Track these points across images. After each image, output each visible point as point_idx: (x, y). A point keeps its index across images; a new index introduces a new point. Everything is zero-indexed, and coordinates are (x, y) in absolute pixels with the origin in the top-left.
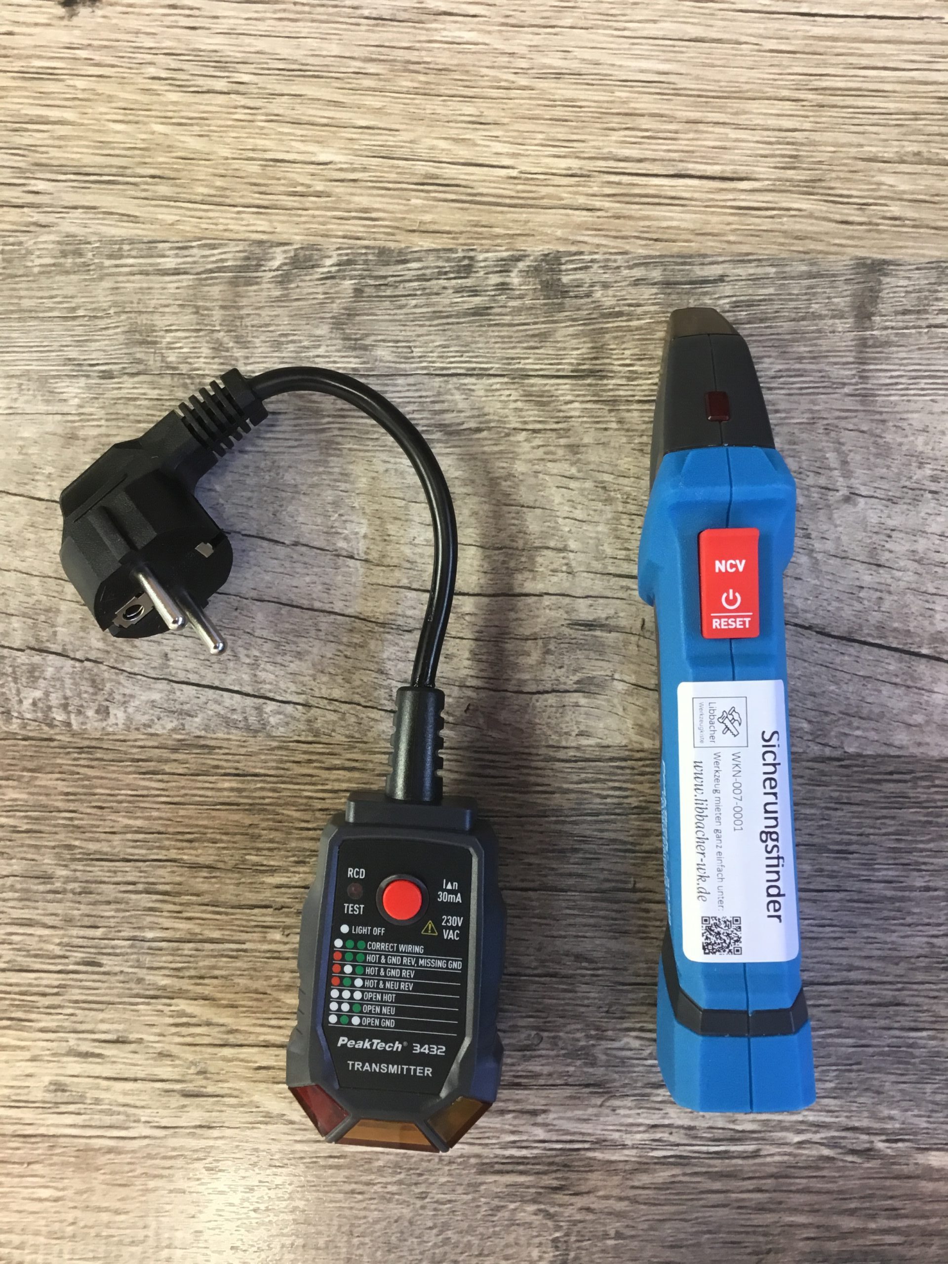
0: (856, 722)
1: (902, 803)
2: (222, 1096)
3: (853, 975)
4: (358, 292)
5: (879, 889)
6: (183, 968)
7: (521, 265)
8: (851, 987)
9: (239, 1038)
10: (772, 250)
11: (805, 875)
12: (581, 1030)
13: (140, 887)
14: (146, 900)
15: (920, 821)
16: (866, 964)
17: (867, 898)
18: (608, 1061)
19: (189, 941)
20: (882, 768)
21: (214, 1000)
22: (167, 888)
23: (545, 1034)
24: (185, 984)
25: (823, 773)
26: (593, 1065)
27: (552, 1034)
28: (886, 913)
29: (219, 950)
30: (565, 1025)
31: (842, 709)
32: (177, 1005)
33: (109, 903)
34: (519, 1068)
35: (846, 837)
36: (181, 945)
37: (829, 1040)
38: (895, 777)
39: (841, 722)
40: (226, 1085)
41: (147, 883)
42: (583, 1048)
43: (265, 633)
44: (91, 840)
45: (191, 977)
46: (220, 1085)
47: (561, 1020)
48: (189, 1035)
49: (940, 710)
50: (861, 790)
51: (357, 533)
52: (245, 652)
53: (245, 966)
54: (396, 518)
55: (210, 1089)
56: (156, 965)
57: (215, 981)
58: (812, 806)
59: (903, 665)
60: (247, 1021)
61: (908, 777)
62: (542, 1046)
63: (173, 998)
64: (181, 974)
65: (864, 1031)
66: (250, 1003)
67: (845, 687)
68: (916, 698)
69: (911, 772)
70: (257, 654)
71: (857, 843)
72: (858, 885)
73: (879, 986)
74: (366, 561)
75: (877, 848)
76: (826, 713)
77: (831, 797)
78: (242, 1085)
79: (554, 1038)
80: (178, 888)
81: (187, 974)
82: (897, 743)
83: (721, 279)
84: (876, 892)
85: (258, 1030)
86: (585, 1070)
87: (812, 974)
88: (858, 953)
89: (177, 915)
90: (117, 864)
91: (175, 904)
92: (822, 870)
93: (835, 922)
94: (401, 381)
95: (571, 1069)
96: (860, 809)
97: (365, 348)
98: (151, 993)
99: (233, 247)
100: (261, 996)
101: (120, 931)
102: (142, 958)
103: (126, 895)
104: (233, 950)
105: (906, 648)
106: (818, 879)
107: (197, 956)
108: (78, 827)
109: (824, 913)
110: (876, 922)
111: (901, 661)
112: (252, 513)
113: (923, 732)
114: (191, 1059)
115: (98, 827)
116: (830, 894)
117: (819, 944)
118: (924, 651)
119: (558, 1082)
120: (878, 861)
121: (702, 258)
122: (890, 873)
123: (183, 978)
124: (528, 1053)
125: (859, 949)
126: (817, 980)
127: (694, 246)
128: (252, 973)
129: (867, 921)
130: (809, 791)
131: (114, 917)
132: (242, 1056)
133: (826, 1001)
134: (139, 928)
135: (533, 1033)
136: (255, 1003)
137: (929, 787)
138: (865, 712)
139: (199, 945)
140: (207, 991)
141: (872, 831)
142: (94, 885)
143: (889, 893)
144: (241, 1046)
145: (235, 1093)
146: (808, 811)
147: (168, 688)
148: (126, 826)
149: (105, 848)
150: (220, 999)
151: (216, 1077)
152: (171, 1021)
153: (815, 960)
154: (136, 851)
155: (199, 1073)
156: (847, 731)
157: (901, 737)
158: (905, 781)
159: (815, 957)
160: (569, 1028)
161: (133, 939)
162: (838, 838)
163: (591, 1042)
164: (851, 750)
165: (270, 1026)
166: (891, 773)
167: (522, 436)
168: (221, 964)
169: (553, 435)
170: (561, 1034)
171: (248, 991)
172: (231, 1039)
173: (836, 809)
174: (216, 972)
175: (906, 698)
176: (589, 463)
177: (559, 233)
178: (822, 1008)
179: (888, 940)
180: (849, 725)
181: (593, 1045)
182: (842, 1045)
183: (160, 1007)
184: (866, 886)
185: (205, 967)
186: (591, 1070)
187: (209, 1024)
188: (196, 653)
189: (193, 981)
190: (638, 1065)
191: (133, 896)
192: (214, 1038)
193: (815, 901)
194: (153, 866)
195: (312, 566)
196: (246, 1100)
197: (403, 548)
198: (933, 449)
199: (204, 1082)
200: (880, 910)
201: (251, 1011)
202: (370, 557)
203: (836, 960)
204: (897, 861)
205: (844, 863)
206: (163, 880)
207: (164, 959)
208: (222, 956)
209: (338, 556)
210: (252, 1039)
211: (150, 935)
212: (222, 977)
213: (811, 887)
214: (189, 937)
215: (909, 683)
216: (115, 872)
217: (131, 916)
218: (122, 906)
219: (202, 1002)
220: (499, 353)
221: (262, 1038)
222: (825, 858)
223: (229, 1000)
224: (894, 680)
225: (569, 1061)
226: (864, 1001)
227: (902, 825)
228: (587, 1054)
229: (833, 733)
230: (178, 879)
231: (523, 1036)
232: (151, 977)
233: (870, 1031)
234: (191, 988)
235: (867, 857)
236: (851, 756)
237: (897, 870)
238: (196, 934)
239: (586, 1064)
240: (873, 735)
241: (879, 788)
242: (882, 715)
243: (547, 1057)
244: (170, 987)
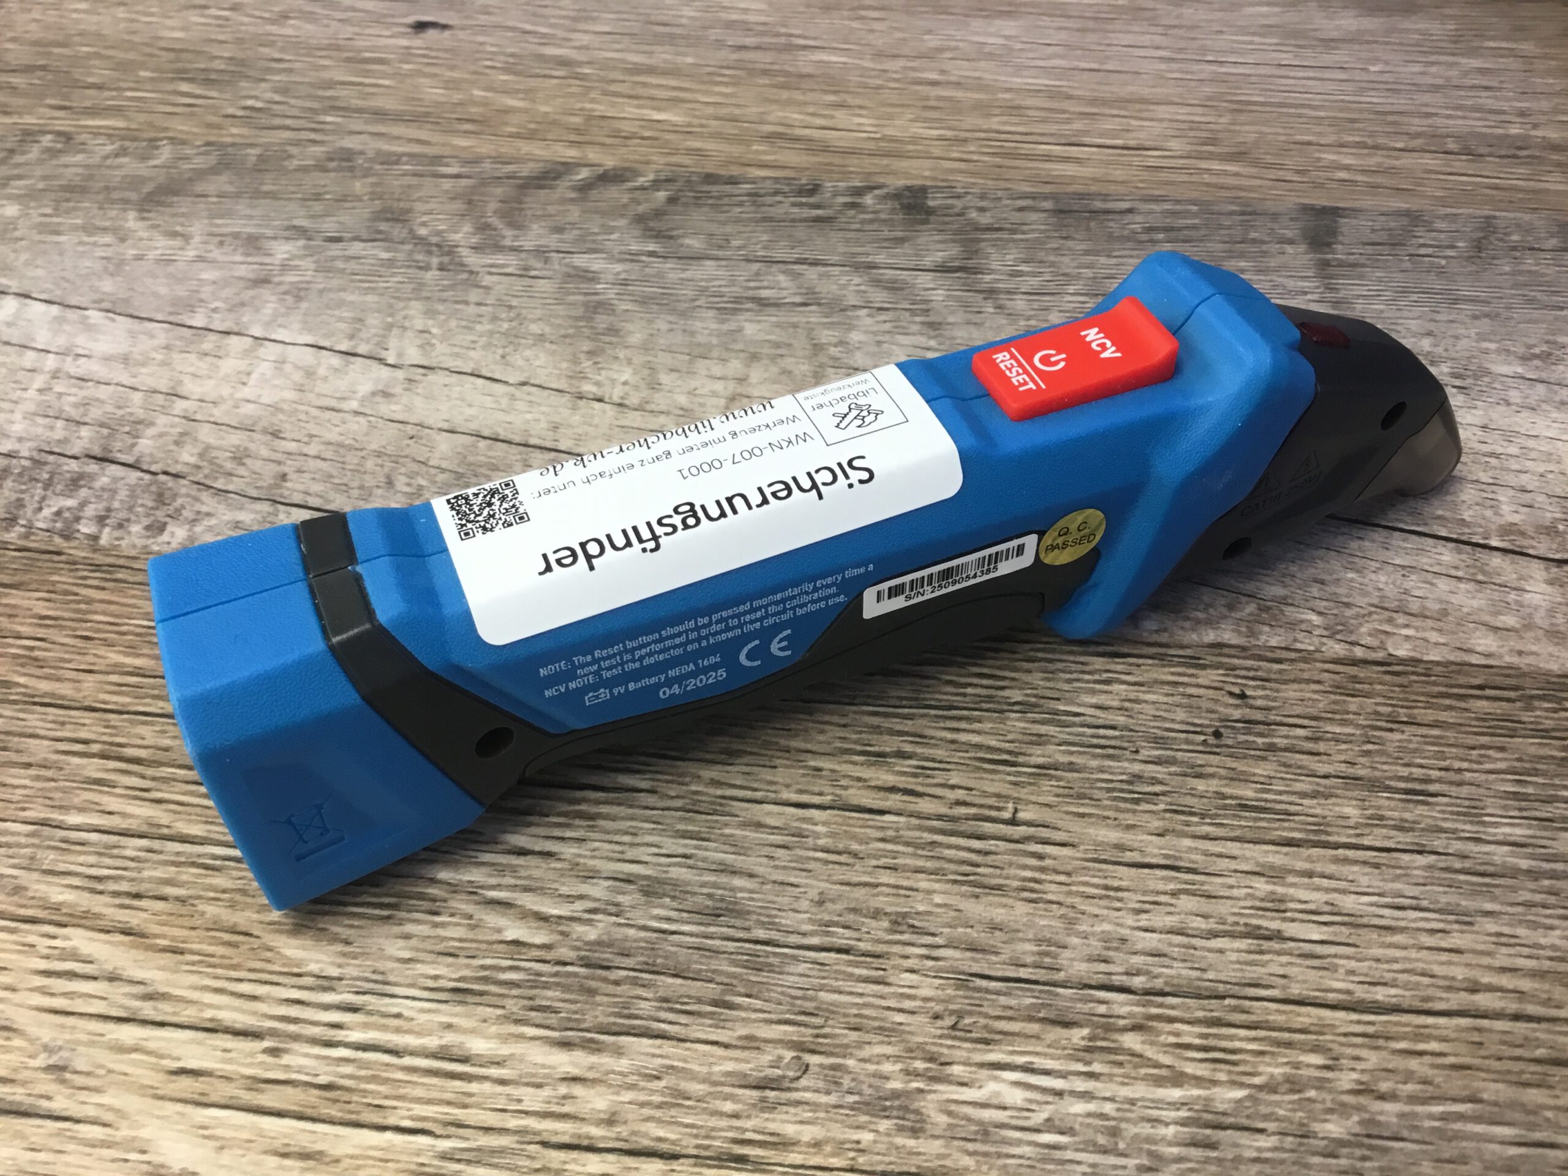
0: (1401, 619)
1: (1515, 729)
2: (78, 1121)
3: (1483, 1000)
4: (672, 200)
5: (1501, 855)
6: (108, 878)
7: (877, 192)
8: (1485, 1023)
9: (164, 1010)
10: (1194, 195)
11: (1352, 822)
12: (898, 1058)
13: (95, 748)
14: (93, 768)
15: (1553, 757)
16: (1505, 981)
17: (1482, 868)
18: (951, 1126)
19: (141, 836)
20: (1462, 680)
21: (142, 935)
22: (142, 753)
23: (814, 1060)
24: (100, 905)
25: (1354, 679)
26: (915, 1132)
27: (832, 1060)
28: (1526, 896)
29: (191, 855)
30: (860, 1045)
31: (1375, 601)
32: (66, 938)
33: (29, 765)
34: (749, 1124)
35: (1417, 772)
36: (124, 841)
37: (1458, 1126)
38: (1489, 692)
39: (1375, 617)
40: (96, 1098)
41: (111, 744)
42: (895, 1095)
43: (444, 465)
44: (47, 678)
45: (116, 894)
46: (83, 1096)
47: (854, 1036)
48: (65, 995)
49: (1542, 612)
50: (1429, 706)
51: (613, 380)
52: (407, 480)
53: (229, 884)
54: (672, 370)
55: (58, 1105)
56: (62, 867)
57: (160, 905)
58: (1344, 723)
59: (1464, 557)
60: (194, 979)
61: (1512, 694)
62: (803, 1082)
63: (65, 926)
64: (100, 887)
65: (1534, 1113)
66: (211, 949)
67: (1373, 576)
68: (1496, 596)
69: (1515, 688)
70: (424, 483)
71: (1439, 781)
72: (1457, 846)
73: (1544, 1026)
74: (620, 405)
75: (1482, 791)
76: (1348, 605)
77: (1377, 713)
78: (131, 1102)
79: (834, 1068)
80: (160, 756)
81: (112, 886)
82: (1479, 649)
83: (1130, 211)
84: (1497, 859)
85: (209, 998)
86: (899, 1141)
87: (1393, 991)
88: (1486, 961)
89: (140, 795)
90: (73, 713)
91: (143, 777)
92: (1382, 818)
93: (1425, 903)
94: (708, 263)
95: (866, 1137)
96: (1435, 732)
97: (671, 237)
98: (30, 912)
99: (531, 165)
100: (241, 938)
101: (24, 809)
102: (40, 854)
103: (63, 757)
104: (215, 857)
105: (1464, 538)
106: (1376, 831)
107: (146, 861)
108: (36, 659)
109: (1398, 886)
110: (1509, 909)
111: (1459, 552)
112: (472, 353)
113: (1522, 638)
114: (46, 1039)
115: (70, 661)
116: (1406, 857)
117: (1398, 938)
118: (1494, 543)
119: (835, 1162)
120: (1489, 811)
121: (1105, 197)
122: (1518, 831)
123: (101, 893)
124: (771, 1094)
125: (1489, 954)
126: (1406, 1004)
127: (1093, 188)
128: (238, 897)
129: (1489, 906)
130: (1335, 702)
131: (25, 787)
132: (152, 1045)
133: (1433, 1046)
134: (61, 807)
135: (789, 1055)
136: (220, 950)
137: (1555, 711)
138: (1414, 606)
139: (156, 844)
140: (134, 919)
141: (1465, 765)
142: (16, 739)
143: (1524, 864)
144: (162, 1024)
145: (108, 1117)
146: (1338, 730)
147: (271, 509)
148: (116, 665)
149: (65, 689)
150: (156, 936)
151: (80, 1080)
152: (43, 965)
153: (1396, 967)
154: (115, 698)
155: (50, 1069)
156: (1387, 628)
157: (1485, 642)
158: (1509, 700)
159: (1395, 960)
160: (867, 1052)
161: (44, 823)
162: (1404, 772)
163: (915, 1085)
164: (1402, 652)
165: (233, 994)
166: (1481, 687)
167: (865, 312)
168: (184, 878)
169: (907, 314)
170: (851, 1063)
171: (217, 926)
172: (148, 1010)
173: (1391, 730)
174: (170, 891)
175: (1480, 595)
176: (954, 338)
177: (927, 173)
178: (1427, 1059)
179: (1543, 941)
180: (1390, 621)
181: (920, 1091)
182: (1491, 1140)
183: (32, 939)
184: (1472, 847)
185: (150, 880)
186: (911, 1143)
187: (113, 978)
188: (331, 476)
189: (117, 901)
190: (1019, 1142)
191: (76, 760)
192: (112, 1005)
193: (1377, 866)
194: (131, 722)
195: (539, 404)
196: (124, 1132)
197: (676, 396)
198: (1446, 350)
199: (51, 1088)
200: (1514, 889)
201: (207, 960)
202: (626, 402)
203: (1437, 970)
204: (1525, 814)
205: (1421, 810)
206: (140, 742)
207: (82, 859)
208: (194, 864)
209: (581, 398)
210: (188, 1014)
211: (74, 819)
212: (178, 899)
213: (1366, 842)
214: (144, 828)
215: (1480, 577)
216: (63, 724)
217: (57, 789)
218: (49, 773)
219: (122, 938)
220: (842, 250)
221: (209, 1014)
222: (1382, 800)
223: (173, 939)
224: (1453, 572)
225: (863, 1119)
226: (1518, 1052)
227: (1519, 760)
228: (905, 1108)
229: (1363, 630)
230: (167, 742)
231: (766, 1058)
232: (43, 887)
233: (1549, 1114)
234: (108, 911)
235: (1467, 803)
236: (1402, 661)
237: (1530, 827)
238: (160, 826)
239: (901, 1129)
240: (1434, 637)
241: (1463, 705)
242: (1444, 613)
243: (815, 1106)
244: (70, 905)
